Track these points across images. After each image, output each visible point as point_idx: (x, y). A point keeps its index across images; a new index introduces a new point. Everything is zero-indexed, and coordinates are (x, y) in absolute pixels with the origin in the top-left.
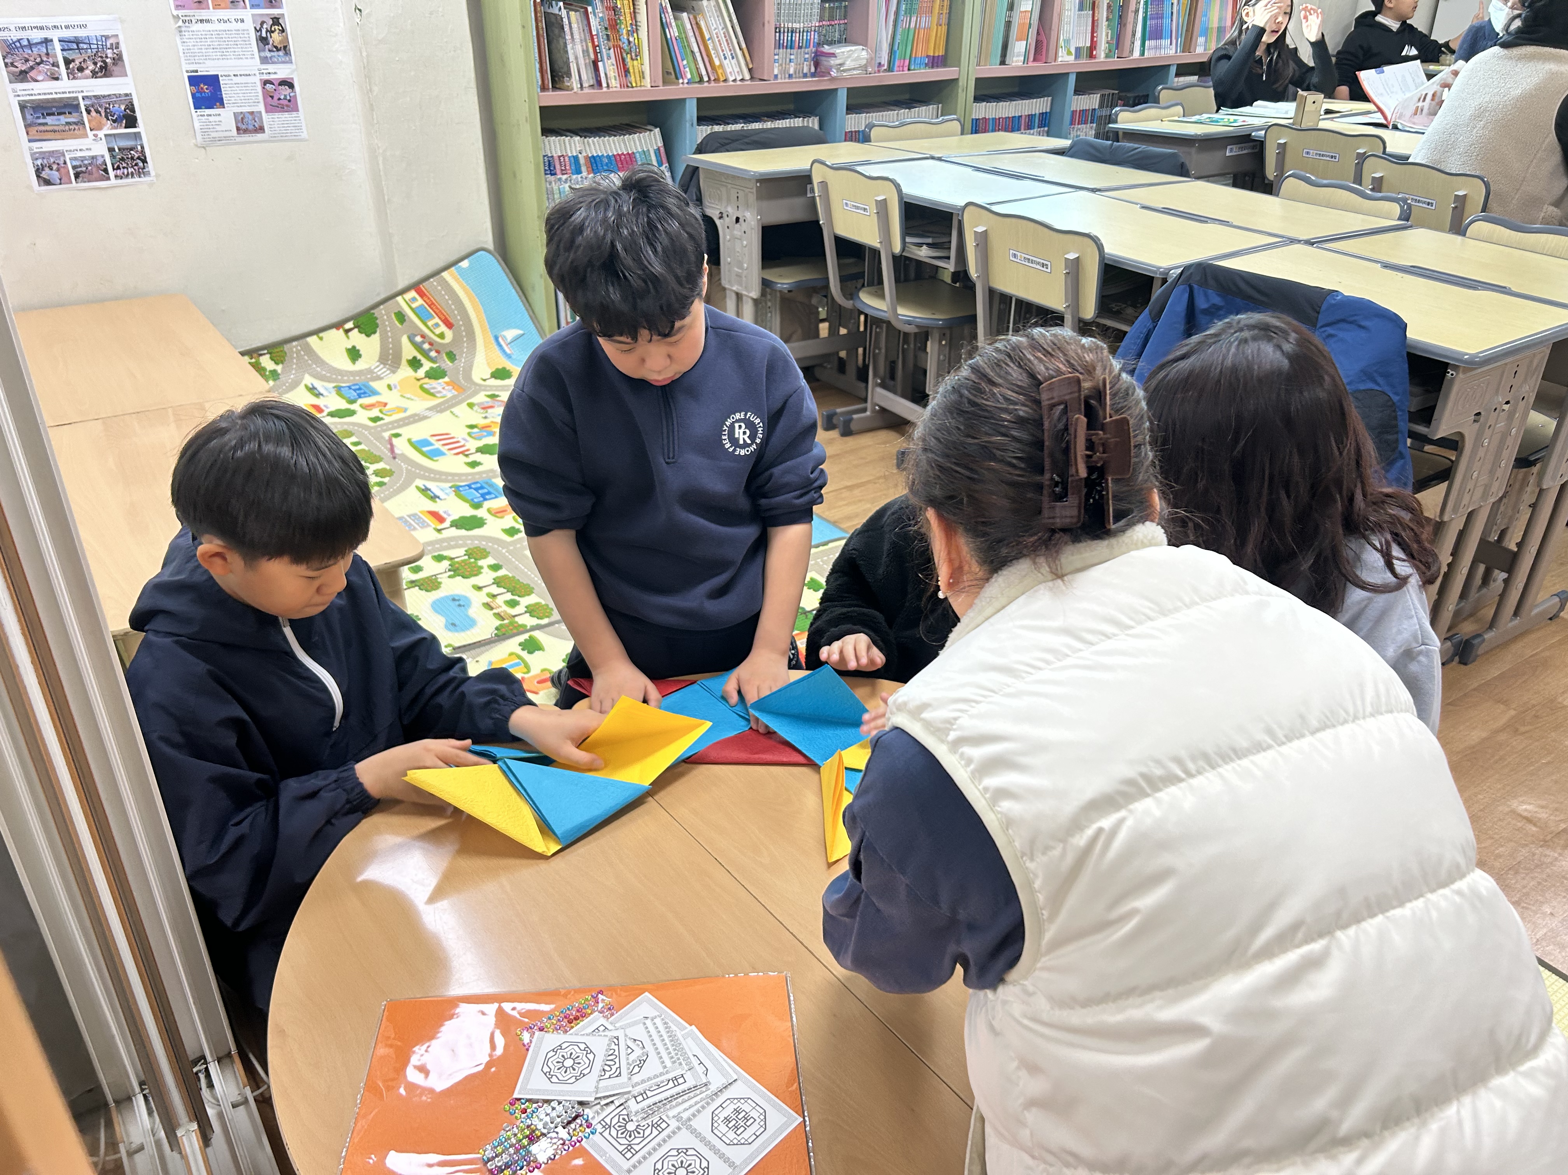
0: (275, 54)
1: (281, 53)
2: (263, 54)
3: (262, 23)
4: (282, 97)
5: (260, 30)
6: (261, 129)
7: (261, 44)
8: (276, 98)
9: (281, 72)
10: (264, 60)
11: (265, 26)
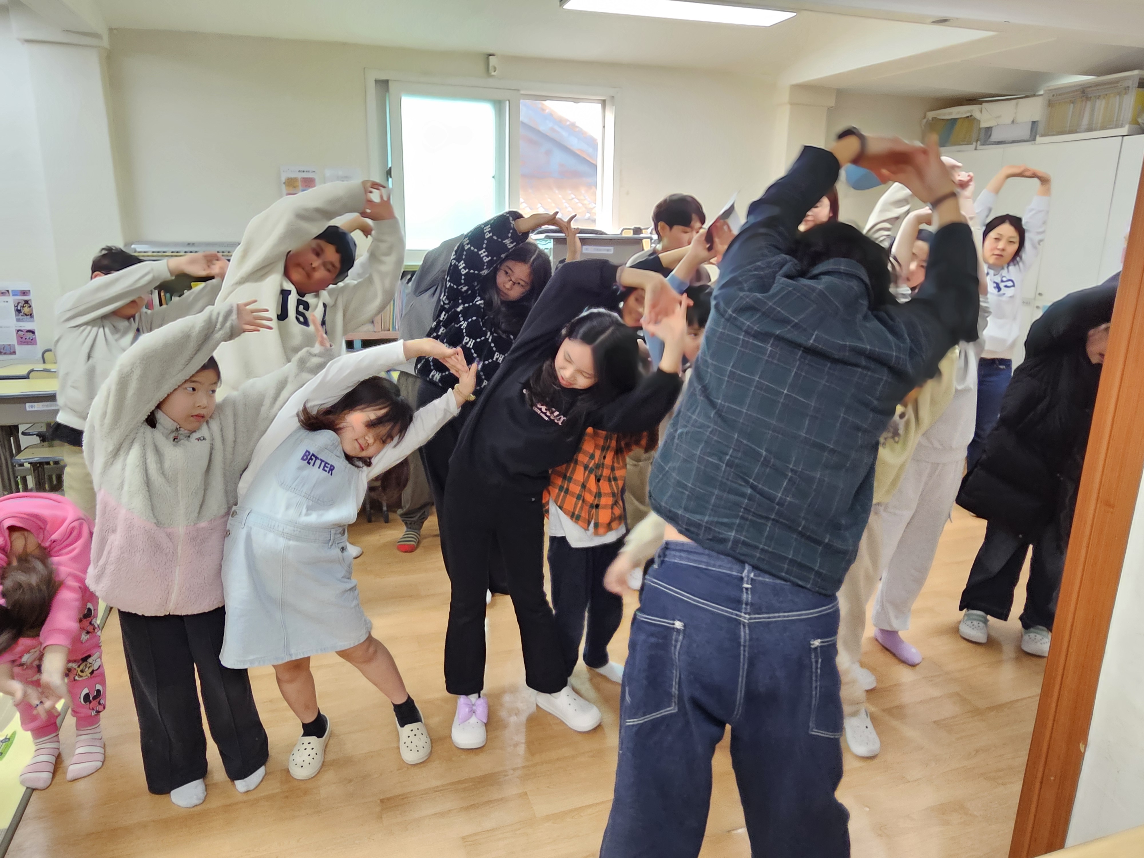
0: (26, 317)
1: (29, 317)
2: (18, 317)
3: (18, 303)
4: (28, 338)
5: (17, 306)
6: (14, 353)
7: (17, 313)
8: (24, 338)
9: (27, 325)
10: (18, 320)
11: (20, 304)
